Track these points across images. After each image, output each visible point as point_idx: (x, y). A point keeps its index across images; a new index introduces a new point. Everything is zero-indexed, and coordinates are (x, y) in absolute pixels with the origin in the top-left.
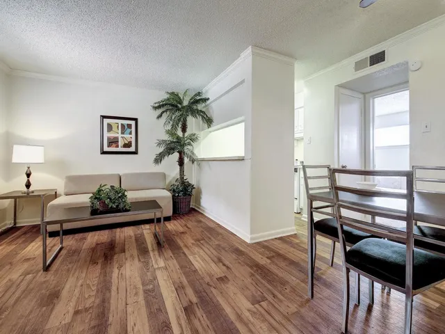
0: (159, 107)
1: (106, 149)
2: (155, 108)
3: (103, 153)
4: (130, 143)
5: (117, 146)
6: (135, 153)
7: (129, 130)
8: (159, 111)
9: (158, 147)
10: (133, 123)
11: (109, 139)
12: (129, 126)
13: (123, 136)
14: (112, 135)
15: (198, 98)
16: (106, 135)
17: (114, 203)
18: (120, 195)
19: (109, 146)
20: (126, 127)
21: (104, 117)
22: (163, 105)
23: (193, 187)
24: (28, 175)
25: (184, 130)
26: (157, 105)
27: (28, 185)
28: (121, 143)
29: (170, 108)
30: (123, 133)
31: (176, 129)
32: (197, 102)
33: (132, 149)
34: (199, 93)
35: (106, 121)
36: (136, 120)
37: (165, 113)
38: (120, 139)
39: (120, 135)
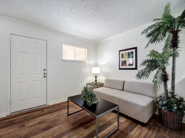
1: (121, 67)
3: (120, 69)
5: (126, 66)
6: (135, 69)
7: (132, 55)
10: (134, 50)
11: (122, 61)
12: (132, 53)
14: (124, 59)
20: (130, 54)
21: (120, 51)
24: (96, 77)
27: (96, 81)
28: (128, 64)
30: (128, 58)
33: (134, 67)
36: (136, 48)
38: (127, 61)
39: (127, 59)
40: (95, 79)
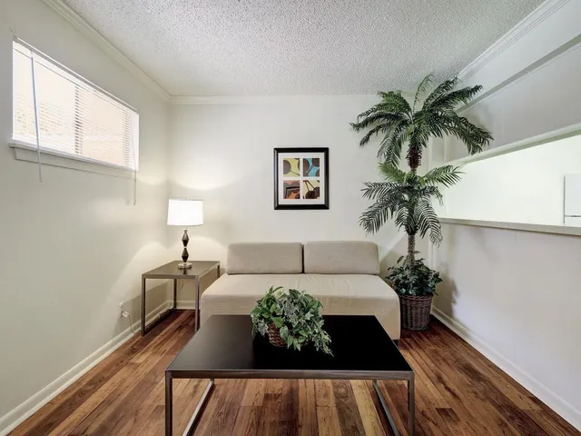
0: (365, 123)
1: (282, 201)
2: (358, 127)
3: (279, 207)
4: (317, 189)
5: (298, 197)
6: (325, 207)
7: (314, 170)
8: (365, 132)
9: (367, 198)
10: (321, 156)
11: (285, 184)
12: (316, 162)
13: (306, 178)
14: (291, 178)
15: (446, 93)
16: (283, 178)
17: (297, 336)
18: (308, 316)
19: (285, 197)
20: (311, 164)
21: (279, 150)
22: (372, 120)
23: (437, 278)
24: (185, 242)
25: (414, 160)
26: (362, 120)
27: (185, 257)
28: (303, 191)
29: (386, 122)
30: (305, 175)
31: (395, 161)
32: (443, 101)
33: (320, 200)
34: (448, 82)
35: (282, 156)
36: (325, 150)
37: (374, 134)
38: (302, 185)
39: (301, 178)
40: (182, 247)
